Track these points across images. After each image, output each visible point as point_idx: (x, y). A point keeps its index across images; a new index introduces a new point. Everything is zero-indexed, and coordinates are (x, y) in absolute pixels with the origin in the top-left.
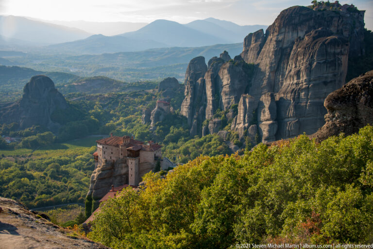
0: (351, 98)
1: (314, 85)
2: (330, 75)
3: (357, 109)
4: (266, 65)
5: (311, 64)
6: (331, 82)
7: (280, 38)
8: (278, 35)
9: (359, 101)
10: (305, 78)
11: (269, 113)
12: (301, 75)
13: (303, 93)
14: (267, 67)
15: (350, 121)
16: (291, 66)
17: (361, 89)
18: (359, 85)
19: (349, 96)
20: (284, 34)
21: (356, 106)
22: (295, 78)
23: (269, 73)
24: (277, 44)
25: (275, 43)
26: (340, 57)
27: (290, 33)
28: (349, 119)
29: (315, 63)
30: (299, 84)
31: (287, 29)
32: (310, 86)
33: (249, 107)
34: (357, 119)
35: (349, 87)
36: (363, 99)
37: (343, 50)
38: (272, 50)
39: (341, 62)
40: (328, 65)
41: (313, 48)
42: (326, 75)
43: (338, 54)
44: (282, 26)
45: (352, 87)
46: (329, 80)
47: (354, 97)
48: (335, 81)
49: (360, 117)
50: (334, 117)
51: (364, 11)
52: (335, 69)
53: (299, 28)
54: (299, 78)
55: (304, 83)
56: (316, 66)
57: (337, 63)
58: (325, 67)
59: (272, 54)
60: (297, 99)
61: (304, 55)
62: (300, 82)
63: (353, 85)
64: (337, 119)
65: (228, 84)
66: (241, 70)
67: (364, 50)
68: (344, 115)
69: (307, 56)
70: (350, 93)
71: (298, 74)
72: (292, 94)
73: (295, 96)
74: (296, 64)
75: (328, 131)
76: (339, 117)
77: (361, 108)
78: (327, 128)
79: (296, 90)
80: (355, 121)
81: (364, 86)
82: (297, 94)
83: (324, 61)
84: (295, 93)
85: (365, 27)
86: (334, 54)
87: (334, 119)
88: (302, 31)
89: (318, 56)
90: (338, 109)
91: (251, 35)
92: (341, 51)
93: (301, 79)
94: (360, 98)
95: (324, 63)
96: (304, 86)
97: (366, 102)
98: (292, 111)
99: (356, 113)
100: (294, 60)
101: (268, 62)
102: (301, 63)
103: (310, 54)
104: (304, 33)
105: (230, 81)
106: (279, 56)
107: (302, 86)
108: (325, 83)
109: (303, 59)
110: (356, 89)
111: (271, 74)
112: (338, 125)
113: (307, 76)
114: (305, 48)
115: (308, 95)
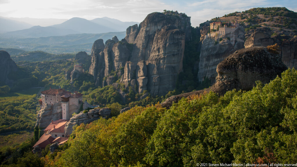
0: (233, 66)
1: (167, 56)
2: (176, 51)
3: (237, 73)
4: (140, 45)
5: (165, 44)
6: (177, 54)
7: (148, 29)
8: (146, 28)
9: (238, 69)
10: (162, 52)
11: (143, 72)
12: (160, 50)
13: (162, 61)
14: (141, 46)
15: (233, 81)
16: (154, 45)
17: (238, 61)
18: (237, 59)
19: (232, 65)
20: (150, 27)
21: (236, 71)
22: (157, 52)
23: (142, 49)
24: (146, 33)
25: (145, 32)
26: (180, 41)
27: (153, 27)
28: (232, 79)
29: (168, 44)
30: (159, 55)
31: (151, 25)
32: (165, 56)
33: (131, 69)
34: (237, 80)
35: (230, 59)
36: (240, 67)
37: (182, 37)
38: (143, 36)
39: (181, 43)
40: (175, 45)
41: (167, 36)
42: (174, 50)
43: (180, 39)
44: (149, 23)
45: (233, 60)
46: (175, 53)
47: (235, 66)
48: (179, 54)
49: (238, 78)
50: (222, 78)
51: (190, 17)
52: (178, 47)
53: (158, 24)
54: (159, 52)
55: (162, 55)
56: (168, 46)
57: (179, 44)
58: (173, 46)
59: (143, 39)
60: (158, 64)
61: (161, 39)
62: (160, 54)
63: (232, 58)
64: (225, 79)
65: (118, 56)
66: (126, 47)
67: (191, 38)
68: (229, 77)
69: (164, 40)
70: (232, 63)
71: (158, 50)
73: (157, 62)
74: (157, 44)
75: (219, 87)
76: (226, 78)
77: (239, 73)
78: (219, 85)
79: (158, 59)
80: (235, 80)
81: (239, 59)
82: (158, 61)
83: (172, 43)
84: (157, 61)
85: (191, 25)
86: (178, 39)
87: (223, 79)
88: (160, 26)
89: (169, 40)
90: (226, 74)
91: (130, 27)
92: (181, 37)
93: (160, 53)
94: (238, 67)
95: (173, 43)
96: (162, 57)
97: (242, 69)
98: (156, 71)
99: (236, 75)
100: (156, 42)
101: (141, 43)
102: (160, 43)
103: (165, 39)
104: (161, 27)
105: (119, 53)
106: (148, 39)
107: (161, 57)
108: (174, 55)
109: (161, 41)
110: (235, 61)
111: (143, 50)
112: (226, 83)
113: (164, 51)
114: (162, 36)
115: (164, 61)
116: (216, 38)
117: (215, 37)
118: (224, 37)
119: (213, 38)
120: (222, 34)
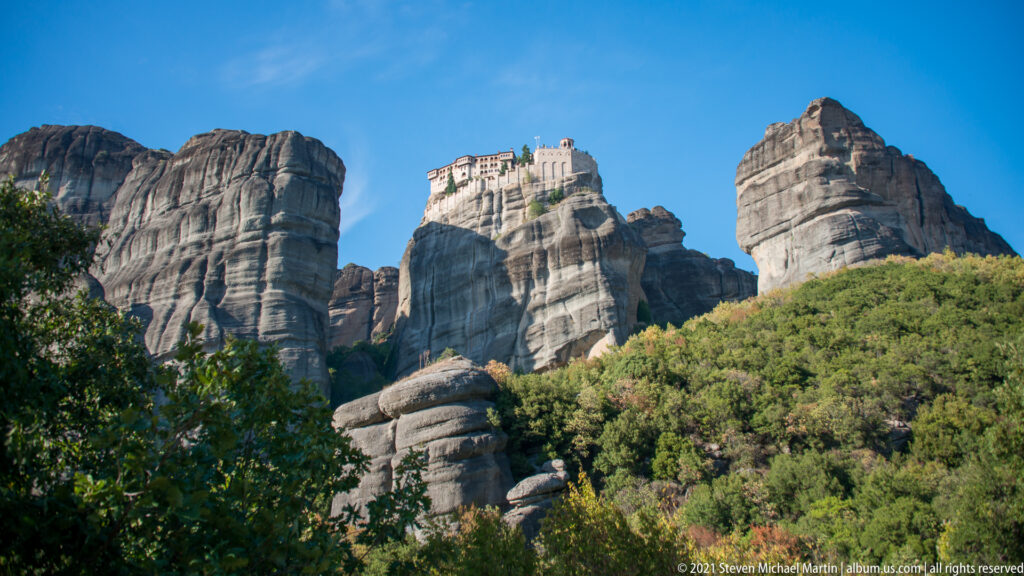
2: (325, 226)
6: (326, 245)
10: (248, 218)
12: (224, 214)
13: (240, 267)
22: (187, 230)
29: (286, 176)
30: (211, 243)
31: (54, 168)
32: (272, 241)
40: (322, 193)
42: (315, 221)
44: (35, 157)
46: (323, 239)
54: (209, 225)
55: (239, 238)
56: (291, 184)
58: (315, 193)
60: (211, 287)
62: (220, 235)
71: (204, 212)
72: (188, 273)
73: (201, 276)
74: (176, 199)
79: (204, 262)
82: (210, 270)
83: (306, 177)
84: (201, 269)
89: (293, 158)
93: (225, 227)
95: (311, 182)
96: (244, 244)
102: (207, 188)
107: (232, 246)
108: (316, 244)
109: (218, 174)
113: (261, 211)
114: (223, 148)
115: (262, 270)
116: (525, 191)
117: (519, 189)
118: (569, 185)
119: (511, 191)
120: (558, 172)
